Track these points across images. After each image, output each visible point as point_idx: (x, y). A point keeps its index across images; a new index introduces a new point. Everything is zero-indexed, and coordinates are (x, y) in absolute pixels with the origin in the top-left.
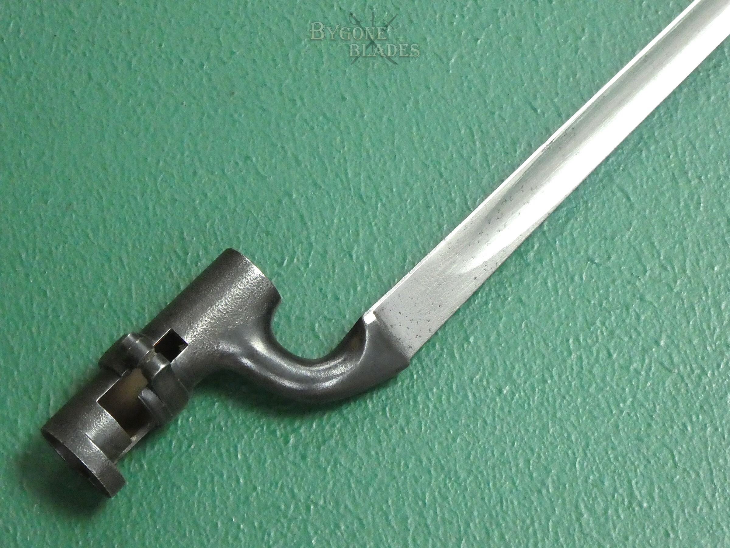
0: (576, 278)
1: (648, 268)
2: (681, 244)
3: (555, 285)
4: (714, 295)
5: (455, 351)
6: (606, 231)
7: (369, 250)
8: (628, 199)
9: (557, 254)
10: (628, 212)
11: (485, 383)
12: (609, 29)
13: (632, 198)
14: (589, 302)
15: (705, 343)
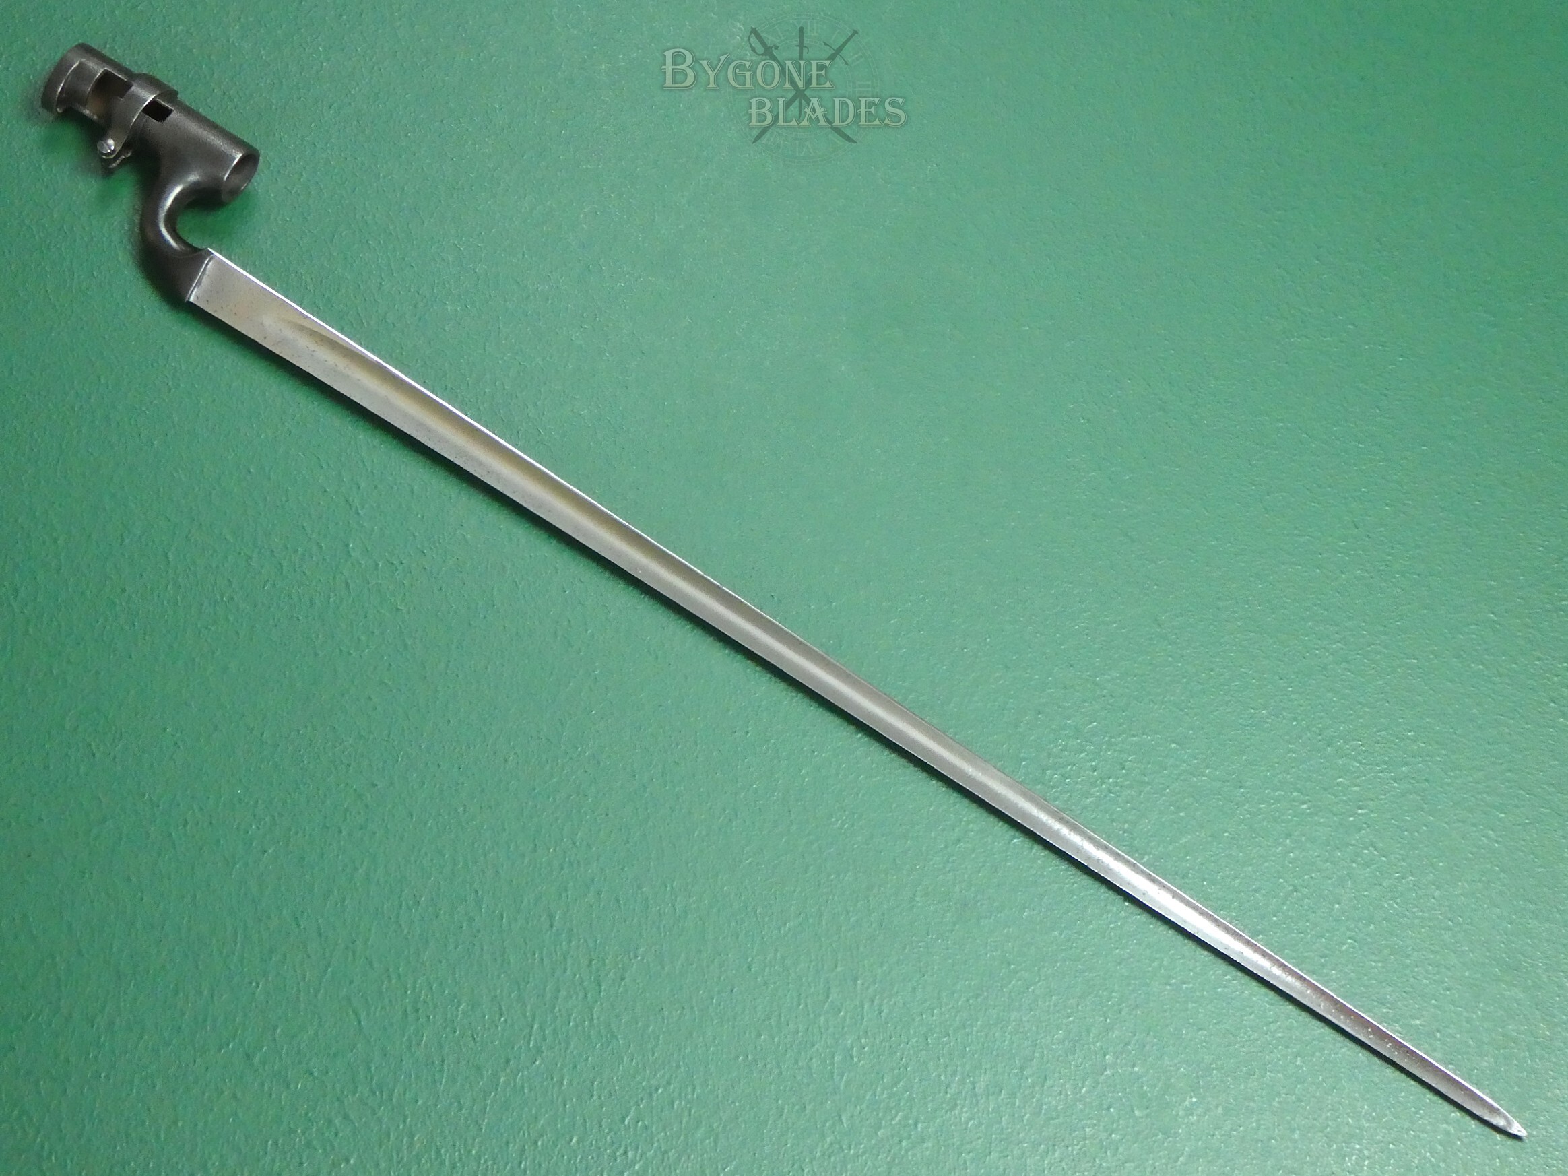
0: (292, 1087)
1: (359, 1090)
2: (395, 1073)
3: (270, 1089)
4: (410, 1126)
5: (162, 1132)
6: (331, 1049)
7: (111, 1023)
8: (359, 1023)
9: (281, 1060)
10: (355, 1035)
11: (180, 1166)
12: (385, 866)
13: (362, 1023)
14: (297, 1109)
15: (390, 1168)
